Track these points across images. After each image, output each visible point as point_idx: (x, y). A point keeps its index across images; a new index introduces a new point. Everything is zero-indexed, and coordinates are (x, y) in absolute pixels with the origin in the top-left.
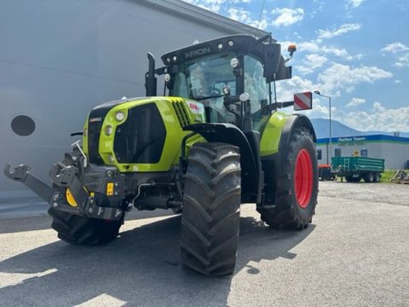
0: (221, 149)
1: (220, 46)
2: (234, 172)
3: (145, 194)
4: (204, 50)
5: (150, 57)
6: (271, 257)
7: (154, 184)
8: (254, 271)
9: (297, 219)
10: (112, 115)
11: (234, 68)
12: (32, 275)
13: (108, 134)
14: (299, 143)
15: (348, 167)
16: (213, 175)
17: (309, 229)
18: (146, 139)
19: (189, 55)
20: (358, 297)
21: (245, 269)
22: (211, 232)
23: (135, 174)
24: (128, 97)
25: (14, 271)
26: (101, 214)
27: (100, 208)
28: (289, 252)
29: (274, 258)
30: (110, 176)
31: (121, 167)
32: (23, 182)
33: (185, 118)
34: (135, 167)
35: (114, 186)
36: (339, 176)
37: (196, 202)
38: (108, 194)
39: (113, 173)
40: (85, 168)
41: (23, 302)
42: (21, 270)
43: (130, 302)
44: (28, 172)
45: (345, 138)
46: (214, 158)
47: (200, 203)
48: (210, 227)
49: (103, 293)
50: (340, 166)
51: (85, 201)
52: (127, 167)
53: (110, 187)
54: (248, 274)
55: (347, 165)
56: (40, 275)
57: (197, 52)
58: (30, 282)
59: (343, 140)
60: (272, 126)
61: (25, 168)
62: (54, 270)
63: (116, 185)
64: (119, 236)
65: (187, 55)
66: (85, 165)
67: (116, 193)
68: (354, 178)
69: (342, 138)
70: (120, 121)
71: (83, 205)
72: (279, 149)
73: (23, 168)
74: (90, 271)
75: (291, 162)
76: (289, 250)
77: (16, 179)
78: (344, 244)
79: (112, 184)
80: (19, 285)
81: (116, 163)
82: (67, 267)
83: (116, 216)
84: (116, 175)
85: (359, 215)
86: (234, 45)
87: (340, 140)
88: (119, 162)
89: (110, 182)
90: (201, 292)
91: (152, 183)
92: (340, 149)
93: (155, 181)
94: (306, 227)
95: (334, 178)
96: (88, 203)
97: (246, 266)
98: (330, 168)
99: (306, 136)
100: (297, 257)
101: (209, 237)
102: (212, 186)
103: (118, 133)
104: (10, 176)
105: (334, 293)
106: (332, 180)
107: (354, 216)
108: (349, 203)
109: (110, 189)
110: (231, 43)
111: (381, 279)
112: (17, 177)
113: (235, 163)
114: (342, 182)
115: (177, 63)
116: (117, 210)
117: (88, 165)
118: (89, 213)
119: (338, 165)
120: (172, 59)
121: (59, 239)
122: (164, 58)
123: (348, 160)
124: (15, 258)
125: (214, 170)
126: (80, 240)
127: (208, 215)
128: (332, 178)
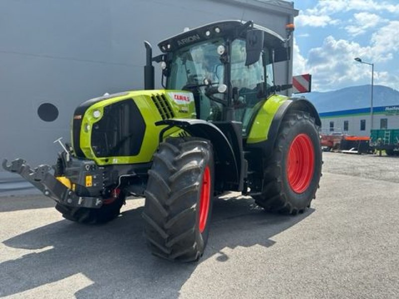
0: (186, 146)
1: (208, 33)
2: (193, 169)
3: (129, 183)
4: (194, 38)
5: (146, 45)
6: (247, 244)
7: (134, 174)
8: (224, 258)
9: (288, 205)
10: (90, 114)
11: (222, 56)
12: (32, 251)
13: (87, 131)
14: (293, 129)
15: (389, 140)
16: (173, 172)
17: (305, 214)
18: (126, 133)
19: (181, 43)
20: (311, 293)
21: (217, 255)
22: (168, 225)
23: (115, 166)
24: (110, 93)
25: (21, 246)
26: (81, 203)
27: (81, 198)
28: (270, 239)
29: (250, 245)
30: (88, 169)
31: (100, 161)
32: (20, 173)
33: (168, 111)
34: (114, 160)
35: (93, 179)
36: (378, 150)
37: (155, 198)
38: (87, 186)
39: (91, 167)
40: (68, 162)
41: (14, 276)
42: (26, 245)
43: (97, 282)
44: (23, 165)
45: (394, 106)
46: (177, 154)
47: (158, 198)
48: (167, 222)
49: (79, 272)
50: (380, 139)
51: (63, 193)
52: (107, 161)
53: (89, 180)
54: (216, 262)
55: (387, 138)
56: (38, 251)
57: (188, 40)
58: (28, 257)
59: (391, 109)
60: (266, 112)
61: (21, 162)
62: (51, 247)
63: (95, 177)
64: (121, 215)
65: (179, 43)
66: (68, 159)
67: (95, 185)
68: (396, 151)
69: (390, 107)
70: (97, 118)
71: (62, 196)
72: (268, 136)
73: (18, 161)
74: (79, 249)
75: (280, 150)
76: (270, 236)
77: (13, 171)
78: (333, 233)
79: (91, 177)
80: (18, 260)
81: (95, 157)
82: (62, 245)
83: (97, 204)
84: (94, 168)
85: (371, 199)
86: (221, 31)
87: (387, 109)
88: (98, 156)
89: (89, 175)
90: (163, 277)
91: (132, 173)
92: (386, 119)
93: (136, 172)
94: (302, 212)
95: (373, 151)
96: (66, 195)
97: (219, 252)
98: (369, 141)
99: (304, 121)
100: (275, 245)
101: (166, 230)
102: (170, 184)
103: (95, 130)
104: (8, 169)
105: (288, 288)
106: (371, 154)
107: (364, 200)
108: (368, 183)
109: (89, 181)
110: (217, 30)
111: (348, 275)
112: (14, 169)
113: (196, 160)
114: (380, 156)
115: (171, 50)
116: (98, 200)
117: (70, 159)
118: (69, 203)
119: (378, 138)
120: (166, 47)
121: (64, 219)
122: (161, 45)
123: (389, 132)
124: (26, 234)
125: (174, 168)
126: (80, 220)
127: (164, 210)
128: (371, 152)
